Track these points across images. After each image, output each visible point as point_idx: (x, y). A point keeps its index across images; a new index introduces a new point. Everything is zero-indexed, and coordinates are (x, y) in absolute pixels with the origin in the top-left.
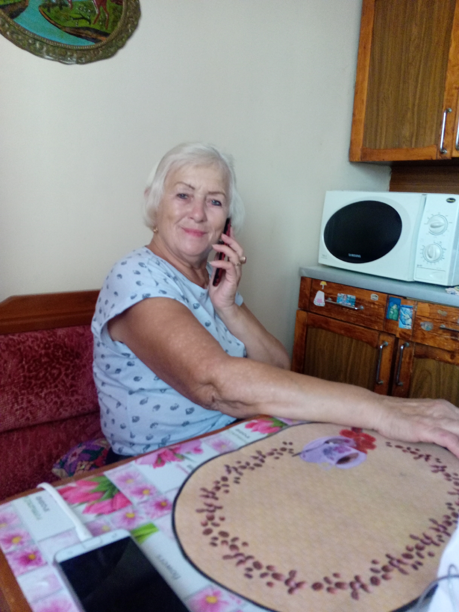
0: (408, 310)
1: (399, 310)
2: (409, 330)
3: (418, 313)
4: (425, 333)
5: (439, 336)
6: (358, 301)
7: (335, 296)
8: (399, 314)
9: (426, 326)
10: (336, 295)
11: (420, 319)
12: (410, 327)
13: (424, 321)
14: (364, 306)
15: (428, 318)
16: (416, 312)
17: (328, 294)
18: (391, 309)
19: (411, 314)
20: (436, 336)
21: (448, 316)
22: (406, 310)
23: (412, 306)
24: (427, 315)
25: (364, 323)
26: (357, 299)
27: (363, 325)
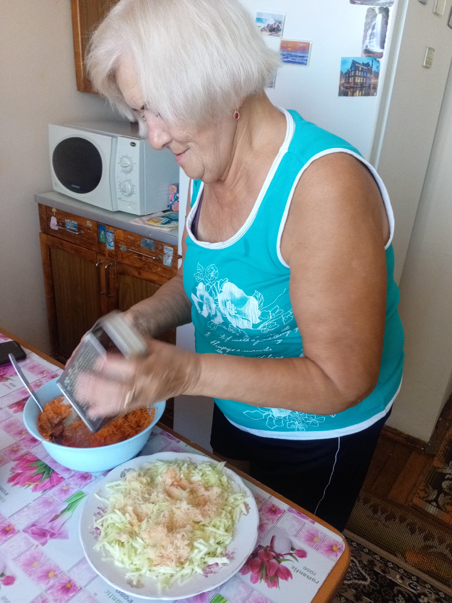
0: (111, 234)
1: (105, 234)
2: (113, 250)
3: (117, 238)
4: (123, 253)
5: (131, 256)
6: (79, 227)
7: (64, 222)
8: (106, 238)
9: (123, 248)
10: (64, 220)
11: (119, 242)
12: (113, 248)
13: (122, 244)
14: (84, 231)
15: (123, 241)
16: (115, 236)
17: (59, 219)
18: (101, 234)
19: (113, 237)
20: (130, 256)
21: (134, 241)
22: (109, 235)
23: (113, 231)
24: (122, 239)
25: (86, 245)
26: (78, 225)
27: (85, 247)
